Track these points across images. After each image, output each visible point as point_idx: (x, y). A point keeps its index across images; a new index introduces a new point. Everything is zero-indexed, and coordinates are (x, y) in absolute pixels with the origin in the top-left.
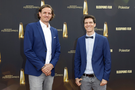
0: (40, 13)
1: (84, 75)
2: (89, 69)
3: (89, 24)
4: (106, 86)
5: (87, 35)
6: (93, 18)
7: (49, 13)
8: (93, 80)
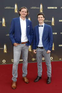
0: (20, 12)
1: (38, 47)
2: (41, 44)
3: (41, 18)
4: (50, 54)
5: (40, 25)
6: (43, 15)
7: (25, 12)
8: (43, 50)
